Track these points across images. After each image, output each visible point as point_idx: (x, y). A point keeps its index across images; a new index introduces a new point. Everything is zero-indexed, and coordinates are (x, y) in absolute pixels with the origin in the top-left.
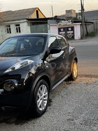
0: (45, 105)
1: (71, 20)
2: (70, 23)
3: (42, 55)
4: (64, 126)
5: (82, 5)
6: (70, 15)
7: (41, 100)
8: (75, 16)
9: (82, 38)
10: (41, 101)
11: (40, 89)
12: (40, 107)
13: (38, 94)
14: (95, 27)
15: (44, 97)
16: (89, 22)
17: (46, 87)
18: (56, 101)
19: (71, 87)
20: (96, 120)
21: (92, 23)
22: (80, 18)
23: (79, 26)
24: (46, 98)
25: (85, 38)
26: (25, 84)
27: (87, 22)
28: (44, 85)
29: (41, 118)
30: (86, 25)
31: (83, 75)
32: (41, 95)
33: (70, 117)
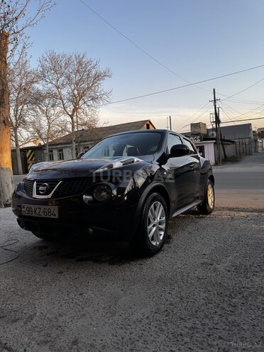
0: (161, 238)
1: (199, 137)
2: (198, 141)
3: (158, 156)
4: (197, 272)
5: (216, 114)
6: (197, 131)
7: (154, 226)
8: (206, 133)
9: (216, 164)
10: (155, 228)
11: (152, 206)
12: (153, 239)
13: (150, 214)
14: (238, 148)
15: (160, 223)
16: (227, 141)
17: (162, 208)
18: (179, 238)
19: (205, 221)
20: (256, 267)
21: (233, 142)
22: (213, 135)
23: (213, 145)
24: (163, 226)
25: (223, 164)
26: (126, 198)
27: (224, 140)
28: (159, 203)
29: (154, 259)
30: (223, 145)
31: (223, 208)
32: (154, 219)
33: (206, 260)
